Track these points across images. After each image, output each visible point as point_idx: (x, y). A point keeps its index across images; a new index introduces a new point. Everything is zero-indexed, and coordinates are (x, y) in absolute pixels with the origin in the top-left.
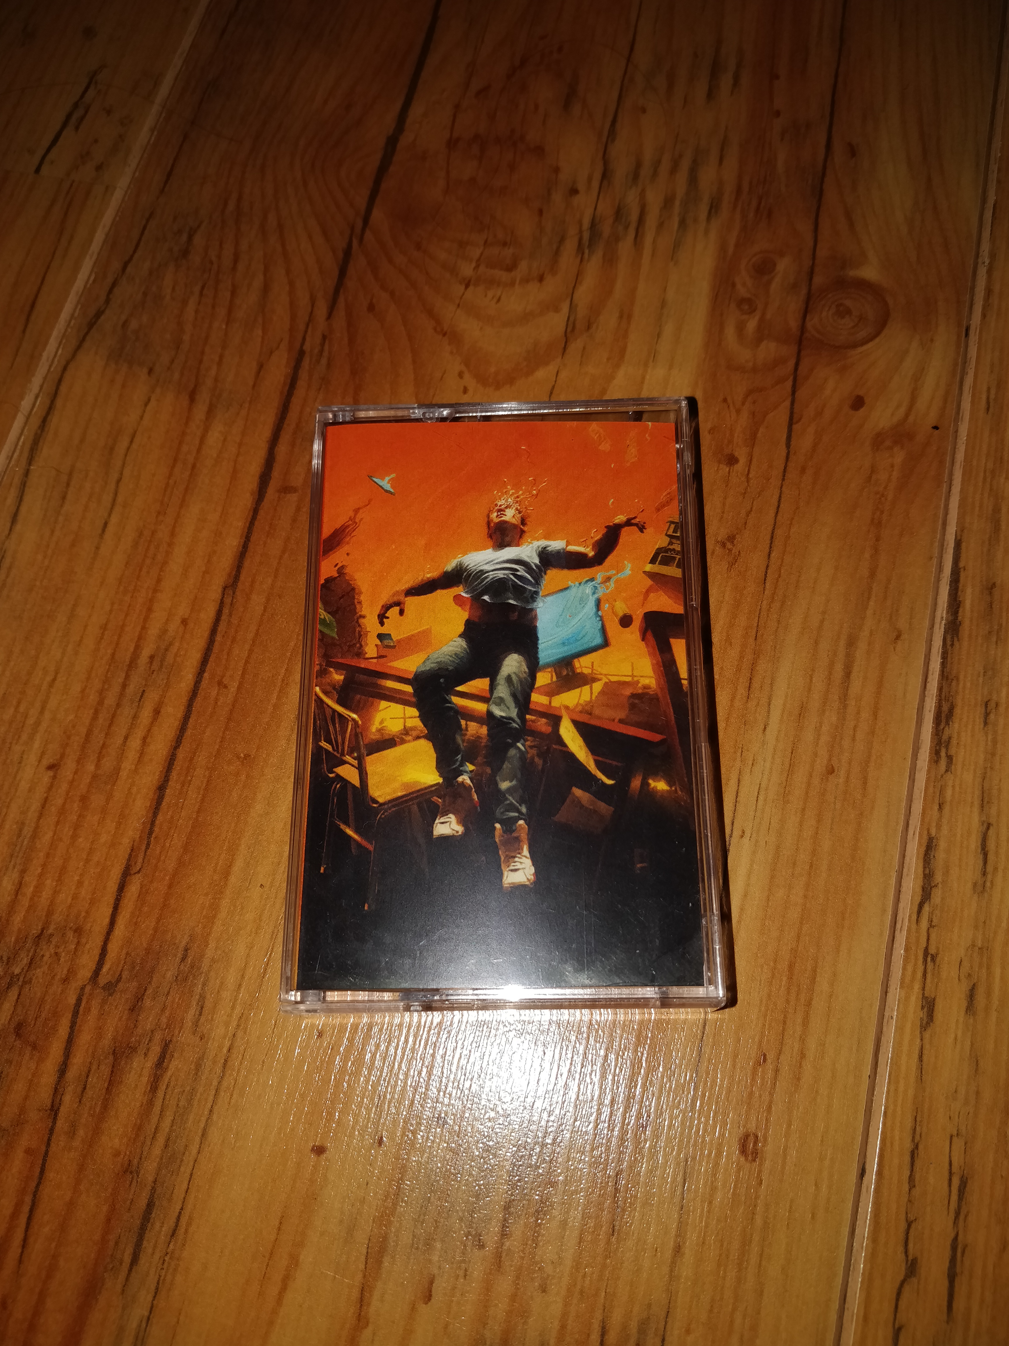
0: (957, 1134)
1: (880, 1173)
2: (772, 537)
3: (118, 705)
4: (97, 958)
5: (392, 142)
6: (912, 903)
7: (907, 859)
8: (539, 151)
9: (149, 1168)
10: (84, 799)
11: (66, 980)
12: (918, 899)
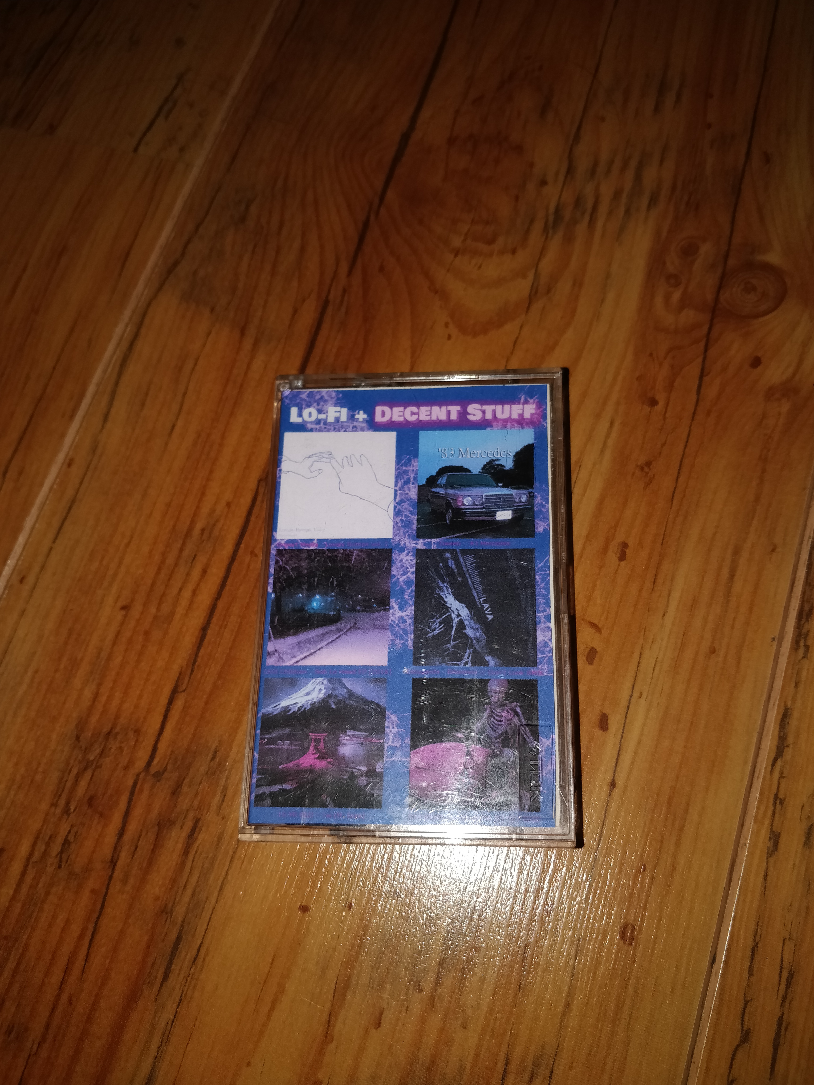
0: (789, 938)
1: (726, 962)
2: (681, 465)
3: (176, 565)
4: (150, 753)
5: (405, 138)
6: (768, 758)
7: (767, 723)
8: (519, 149)
9: (180, 911)
10: (147, 633)
11: (126, 768)
12: (773, 755)
